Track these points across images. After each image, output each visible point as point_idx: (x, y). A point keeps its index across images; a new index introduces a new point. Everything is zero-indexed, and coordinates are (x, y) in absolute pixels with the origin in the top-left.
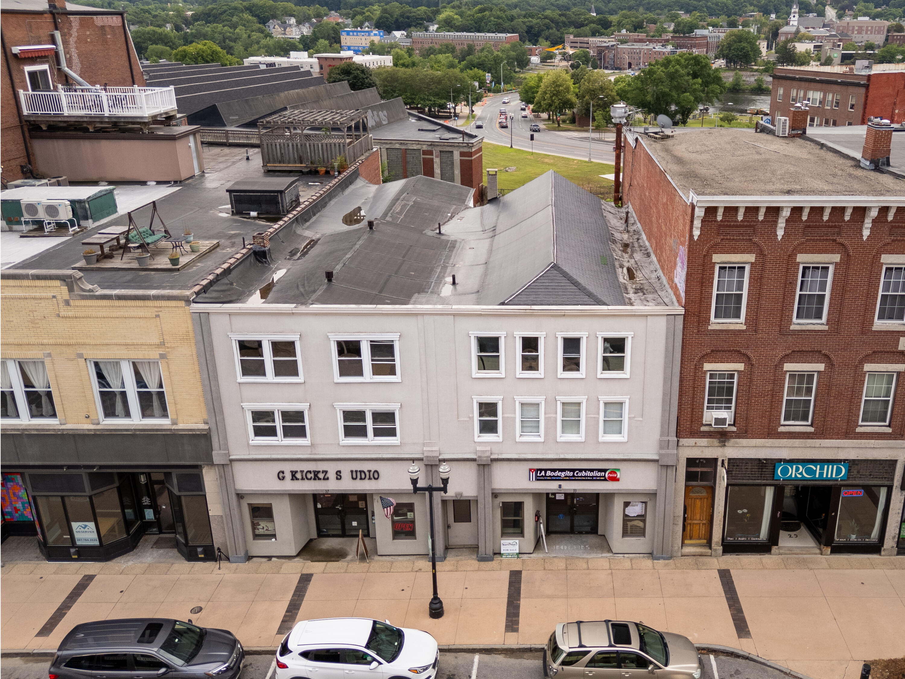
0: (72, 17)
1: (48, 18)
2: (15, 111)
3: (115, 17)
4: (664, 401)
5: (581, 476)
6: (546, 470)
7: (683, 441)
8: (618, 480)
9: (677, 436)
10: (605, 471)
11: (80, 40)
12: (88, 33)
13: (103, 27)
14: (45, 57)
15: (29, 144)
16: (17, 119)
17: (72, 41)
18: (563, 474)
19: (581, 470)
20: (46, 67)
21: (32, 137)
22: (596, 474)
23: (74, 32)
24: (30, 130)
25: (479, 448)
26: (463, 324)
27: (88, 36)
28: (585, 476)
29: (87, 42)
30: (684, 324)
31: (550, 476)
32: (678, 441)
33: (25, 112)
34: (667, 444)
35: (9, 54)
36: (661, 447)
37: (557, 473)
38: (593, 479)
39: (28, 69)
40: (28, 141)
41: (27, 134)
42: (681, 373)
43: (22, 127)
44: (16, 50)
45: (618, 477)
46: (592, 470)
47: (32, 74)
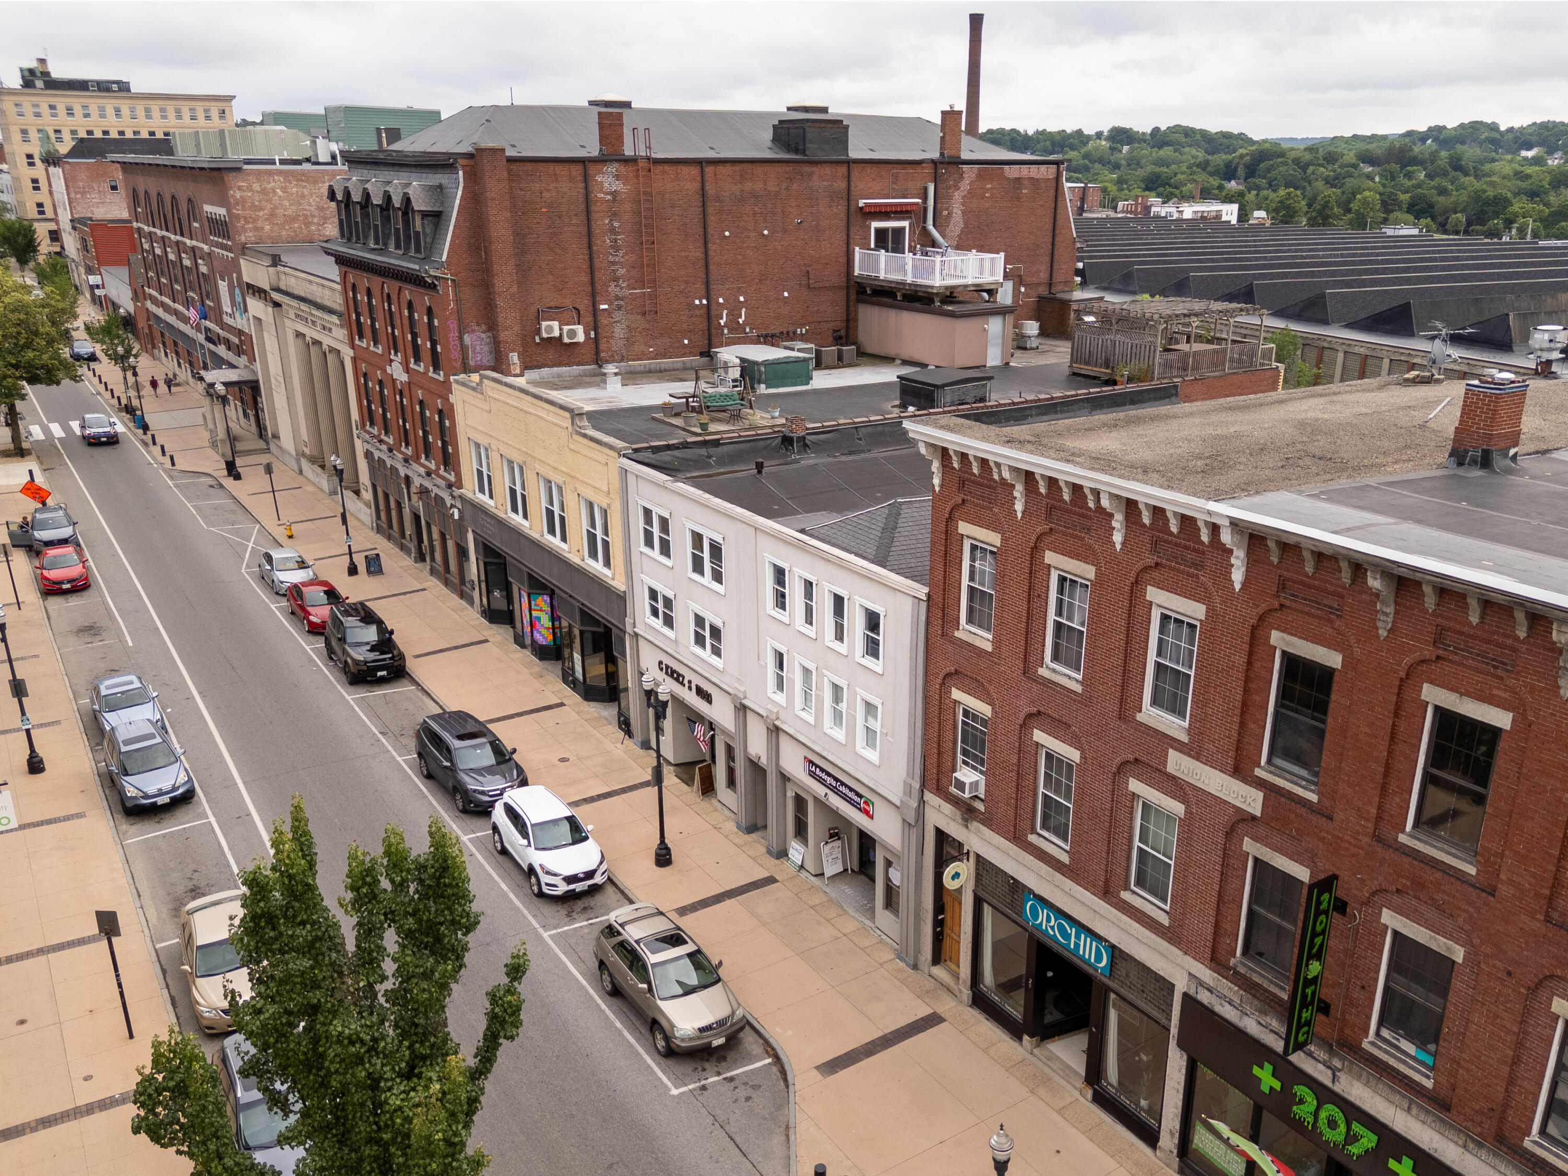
0: (965, 167)
1: (928, 169)
2: (844, 270)
3: (1043, 168)
4: (910, 723)
5: (842, 792)
6: (817, 766)
7: (928, 795)
8: (872, 817)
9: (921, 784)
10: (860, 796)
11: (971, 194)
12: (989, 186)
13: (1018, 180)
14: (907, 212)
15: (852, 308)
16: (844, 279)
17: (958, 195)
18: (828, 780)
20: (905, 224)
21: (859, 301)
22: (851, 795)
23: (965, 185)
24: (858, 293)
25: (769, 707)
26: (763, 541)
27: (988, 190)
28: (845, 794)
29: (983, 197)
31: (819, 776)
32: (923, 792)
33: (857, 272)
34: (909, 789)
35: (853, 208)
36: (905, 791)
37: (824, 776)
38: (850, 801)
39: (875, 224)
40: (851, 303)
41: (853, 296)
42: (925, 690)
43: (848, 287)
44: (862, 203)
45: (871, 811)
46: (851, 789)
47: (881, 233)
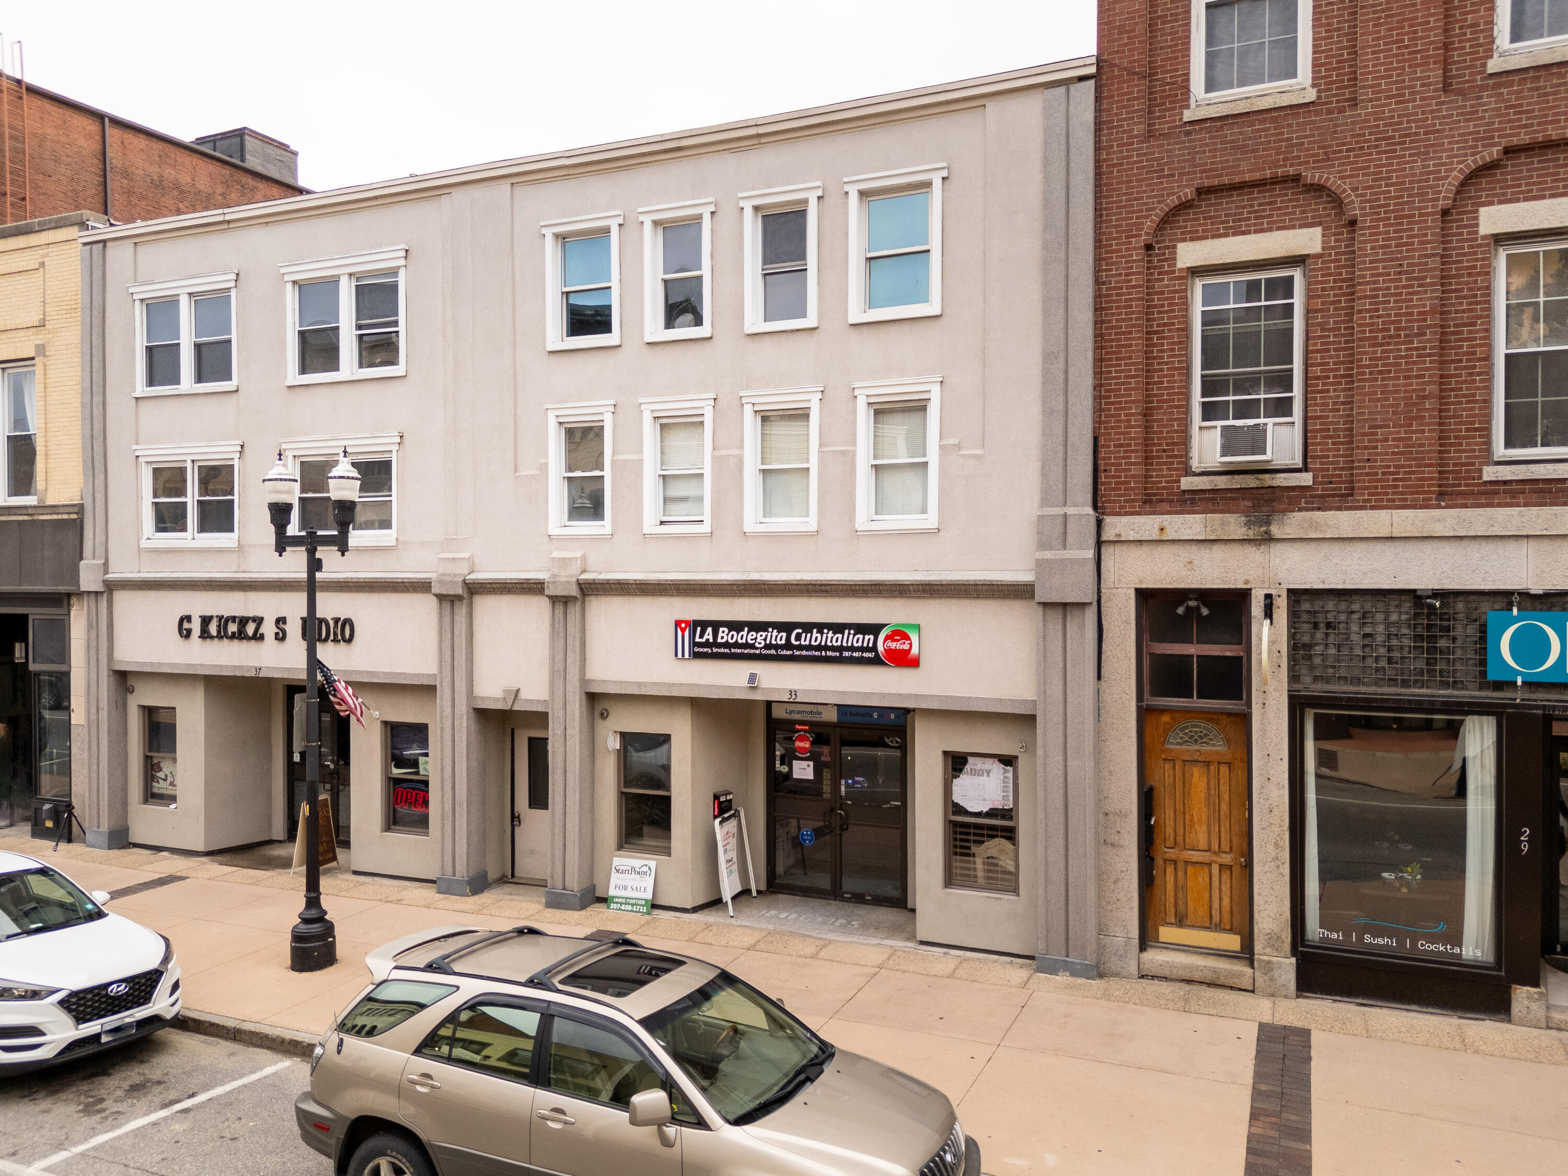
4: (1046, 380)
5: (809, 647)
6: (716, 625)
7: (1116, 526)
8: (914, 663)
9: (1095, 507)
10: (874, 629)
18: (759, 639)
19: (808, 627)
22: (849, 639)
25: (556, 555)
26: (535, 200)
28: (819, 648)
30: (1098, 111)
31: (726, 645)
32: (1099, 524)
34: (1059, 529)
36: (1043, 544)
37: (745, 636)
38: (840, 655)
42: (1098, 282)
45: (915, 651)
46: (838, 628)
